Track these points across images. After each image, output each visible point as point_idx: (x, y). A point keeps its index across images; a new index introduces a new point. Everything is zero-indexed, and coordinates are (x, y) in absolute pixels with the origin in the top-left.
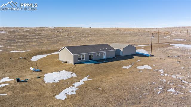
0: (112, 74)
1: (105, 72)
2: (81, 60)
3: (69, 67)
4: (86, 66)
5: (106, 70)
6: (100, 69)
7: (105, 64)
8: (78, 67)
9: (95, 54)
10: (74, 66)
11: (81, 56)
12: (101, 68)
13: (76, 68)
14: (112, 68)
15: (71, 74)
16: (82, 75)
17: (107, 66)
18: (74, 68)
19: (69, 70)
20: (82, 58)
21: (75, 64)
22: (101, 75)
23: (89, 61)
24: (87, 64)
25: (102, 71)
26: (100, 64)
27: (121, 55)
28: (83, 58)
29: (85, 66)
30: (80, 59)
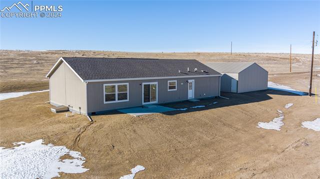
0: (237, 155)
1: (206, 146)
2: (117, 101)
3: (68, 125)
4: (133, 121)
5: (208, 139)
6: (183, 133)
7: (198, 114)
8: (101, 126)
9: (162, 83)
10: (85, 124)
11: (114, 87)
12: (186, 129)
13: (89, 132)
14: (226, 130)
15: (62, 158)
16: (111, 166)
17: (207, 121)
18: (85, 128)
19: (60, 140)
20: (119, 94)
21: (92, 114)
22: (193, 163)
23: (143, 107)
24: (135, 115)
25: (195, 143)
26: (180, 114)
27: (234, 89)
28: (123, 96)
29: (128, 121)
30: (110, 98)
